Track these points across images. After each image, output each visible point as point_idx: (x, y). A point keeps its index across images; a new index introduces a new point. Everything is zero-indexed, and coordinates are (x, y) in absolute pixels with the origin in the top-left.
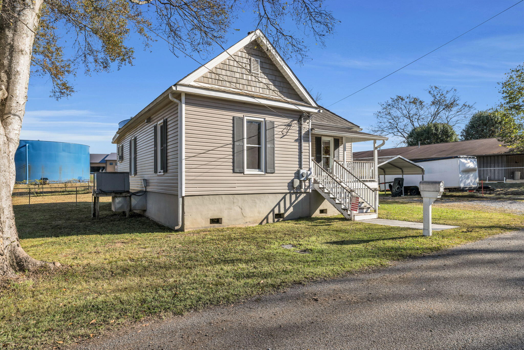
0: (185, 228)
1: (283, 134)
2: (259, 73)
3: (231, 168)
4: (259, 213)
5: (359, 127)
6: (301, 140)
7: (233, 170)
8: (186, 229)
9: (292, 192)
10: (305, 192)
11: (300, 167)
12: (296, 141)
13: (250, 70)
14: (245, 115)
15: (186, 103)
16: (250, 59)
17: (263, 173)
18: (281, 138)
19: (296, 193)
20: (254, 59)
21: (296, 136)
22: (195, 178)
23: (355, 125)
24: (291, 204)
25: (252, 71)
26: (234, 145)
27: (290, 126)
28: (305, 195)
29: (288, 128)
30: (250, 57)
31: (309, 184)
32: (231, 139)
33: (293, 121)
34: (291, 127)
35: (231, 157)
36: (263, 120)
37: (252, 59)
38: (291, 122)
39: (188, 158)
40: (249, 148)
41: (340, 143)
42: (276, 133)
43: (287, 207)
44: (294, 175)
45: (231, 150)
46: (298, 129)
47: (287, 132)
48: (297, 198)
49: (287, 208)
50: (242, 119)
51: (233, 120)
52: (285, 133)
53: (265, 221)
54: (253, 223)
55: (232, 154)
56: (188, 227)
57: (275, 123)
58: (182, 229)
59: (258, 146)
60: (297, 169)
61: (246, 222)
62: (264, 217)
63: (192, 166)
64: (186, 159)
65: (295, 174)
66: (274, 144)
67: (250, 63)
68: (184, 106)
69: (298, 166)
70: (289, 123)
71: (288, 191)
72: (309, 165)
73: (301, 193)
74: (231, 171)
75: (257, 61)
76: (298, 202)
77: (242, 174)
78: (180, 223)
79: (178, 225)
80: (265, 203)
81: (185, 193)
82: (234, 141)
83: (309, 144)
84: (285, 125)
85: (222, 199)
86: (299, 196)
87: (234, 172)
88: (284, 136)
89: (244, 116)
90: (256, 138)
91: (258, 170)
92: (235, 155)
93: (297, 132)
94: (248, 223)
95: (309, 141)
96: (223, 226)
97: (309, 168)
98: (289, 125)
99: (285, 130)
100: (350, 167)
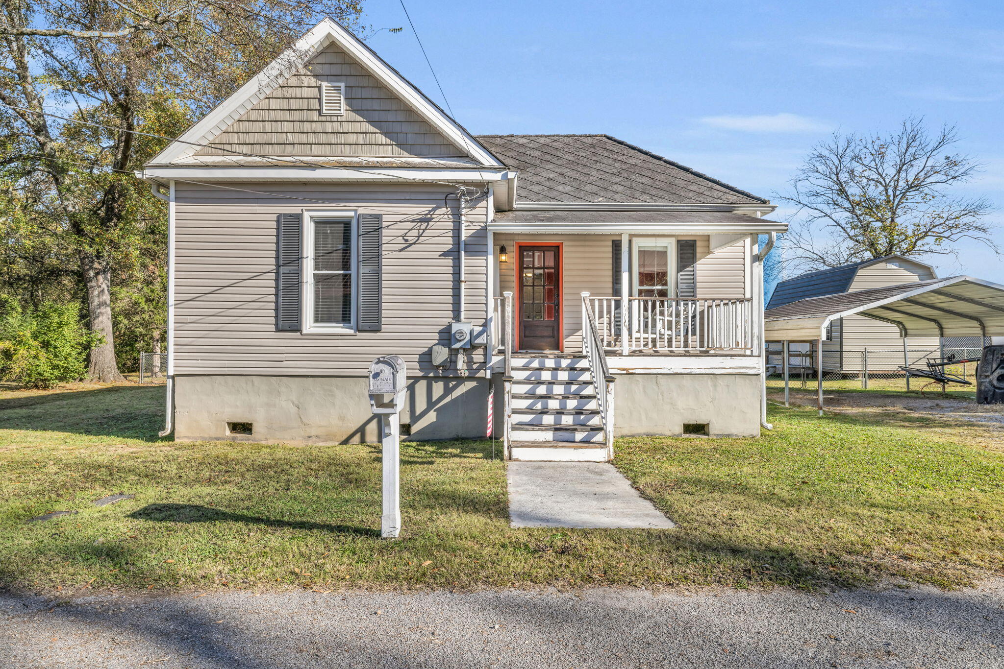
0: (176, 435)
1: (406, 241)
2: (343, 112)
3: (273, 320)
4: (342, 418)
5: (764, 202)
6: (459, 252)
7: (276, 324)
8: (178, 438)
9: (431, 375)
10: (470, 378)
11: (457, 318)
12: (445, 254)
13: (320, 111)
14: (304, 208)
15: (177, 200)
16: (319, 88)
17: (351, 332)
18: (402, 250)
19: (446, 379)
20: (329, 85)
21: (447, 243)
22: (193, 341)
23: (753, 198)
24: (431, 404)
25: (324, 111)
26: (277, 273)
27: (428, 221)
28: (472, 384)
29: (423, 227)
30: (318, 83)
31: (485, 358)
32: (273, 261)
33: (438, 207)
34: (431, 224)
35: (273, 298)
36: (352, 214)
37: (325, 85)
38: (430, 211)
39: (179, 303)
40: (318, 279)
41: (698, 250)
42: (385, 240)
43: (419, 409)
44: (437, 336)
45: (273, 284)
46: (450, 225)
47: (419, 237)
48: (448, 391)
49: (418, 412)
50: (298, 218)
51: (278, 221)
52: (411, 240)
53: (357, 438)
54: (326, 440)
55: (274, 292)
56: (182, 435)
57: (385, 218)
58: (171, 437)
59: (342, 272)
60: (446, 321)
61: (310, 437)
62: (354, 430)
63: (187, 319)
64: (175, 305)
65: (440, 332)
66: (379, 265)
67: (320, 95)
68: (172, 205)
69: (451, 314)
70: (427, 214)
71: (421, 374)
72: (486, 311)
73: (460, 380)
74: (273, 328)
75: (337, 89)
76: (453, 401)
77: (299, 333)
78: (169, 426)
79: (163, 428)
80: (359, 397)
81: (175, 371)
82: (278, 266)
83: (486, 260)
84: (413, 221)
85: (253, 385)
86: (455, 387)
87: (278, 330)
88: (411, 245)
89: (302, 210)
90: (339, 255)
91: (341, 325)
92: (281, 293)
93: (451, 234)
94: (314, 439)
95: (485, 253)
96: (254, 440)
97: (486, 319)
98: (426, 220)
99: (415, 233)
100: (671, 316)
